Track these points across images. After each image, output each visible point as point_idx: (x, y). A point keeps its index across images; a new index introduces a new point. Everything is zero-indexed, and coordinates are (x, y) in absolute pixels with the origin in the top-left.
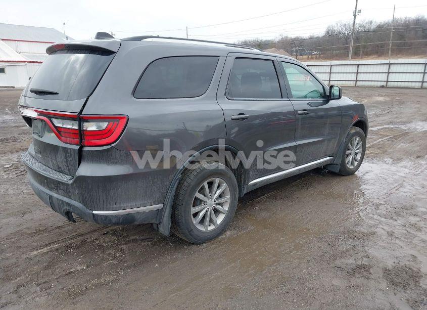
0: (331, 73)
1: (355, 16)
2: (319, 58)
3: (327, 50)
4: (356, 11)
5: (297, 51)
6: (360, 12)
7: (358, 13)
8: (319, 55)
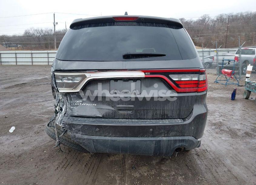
0: (48, 58)
1: (55, 25)
2: (23, 49)
3: (28, 44)
4: (54, 22)
5: (6, 44)
6: (57, 23)
7: (56, 24)
8: (23, 47)
